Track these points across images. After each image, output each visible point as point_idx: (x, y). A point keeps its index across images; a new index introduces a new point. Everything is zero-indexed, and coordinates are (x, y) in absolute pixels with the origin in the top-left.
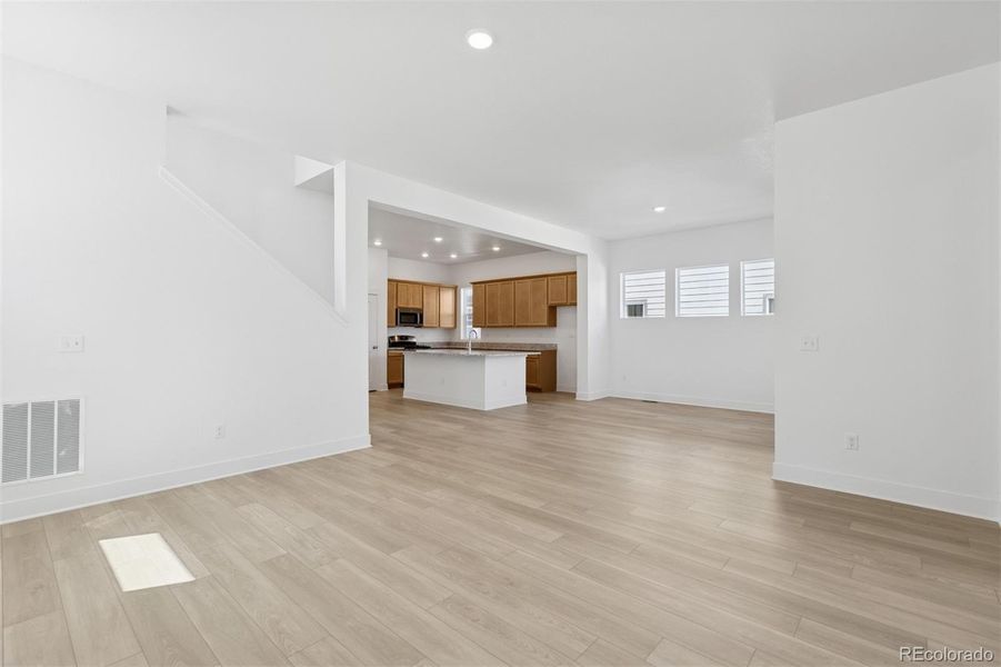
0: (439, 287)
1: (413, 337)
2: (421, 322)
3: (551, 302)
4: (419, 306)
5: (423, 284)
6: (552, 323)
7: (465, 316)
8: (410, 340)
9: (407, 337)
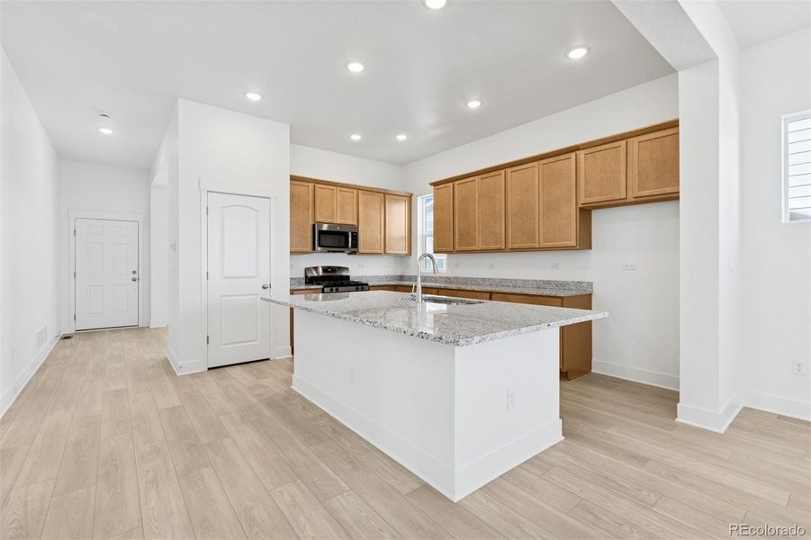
0: (385, 195)
1: (347, 269)
2: (355, 244)
3: (583, 200)
4: (350, 221)
5: (359, 188)
6: (585, 241)
7: (424, 238)
8: (338, 274)
9: (334, 269)
